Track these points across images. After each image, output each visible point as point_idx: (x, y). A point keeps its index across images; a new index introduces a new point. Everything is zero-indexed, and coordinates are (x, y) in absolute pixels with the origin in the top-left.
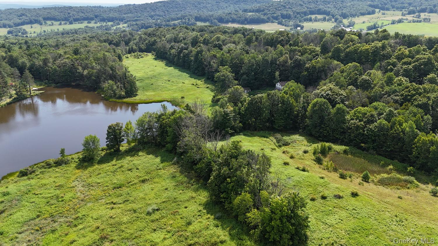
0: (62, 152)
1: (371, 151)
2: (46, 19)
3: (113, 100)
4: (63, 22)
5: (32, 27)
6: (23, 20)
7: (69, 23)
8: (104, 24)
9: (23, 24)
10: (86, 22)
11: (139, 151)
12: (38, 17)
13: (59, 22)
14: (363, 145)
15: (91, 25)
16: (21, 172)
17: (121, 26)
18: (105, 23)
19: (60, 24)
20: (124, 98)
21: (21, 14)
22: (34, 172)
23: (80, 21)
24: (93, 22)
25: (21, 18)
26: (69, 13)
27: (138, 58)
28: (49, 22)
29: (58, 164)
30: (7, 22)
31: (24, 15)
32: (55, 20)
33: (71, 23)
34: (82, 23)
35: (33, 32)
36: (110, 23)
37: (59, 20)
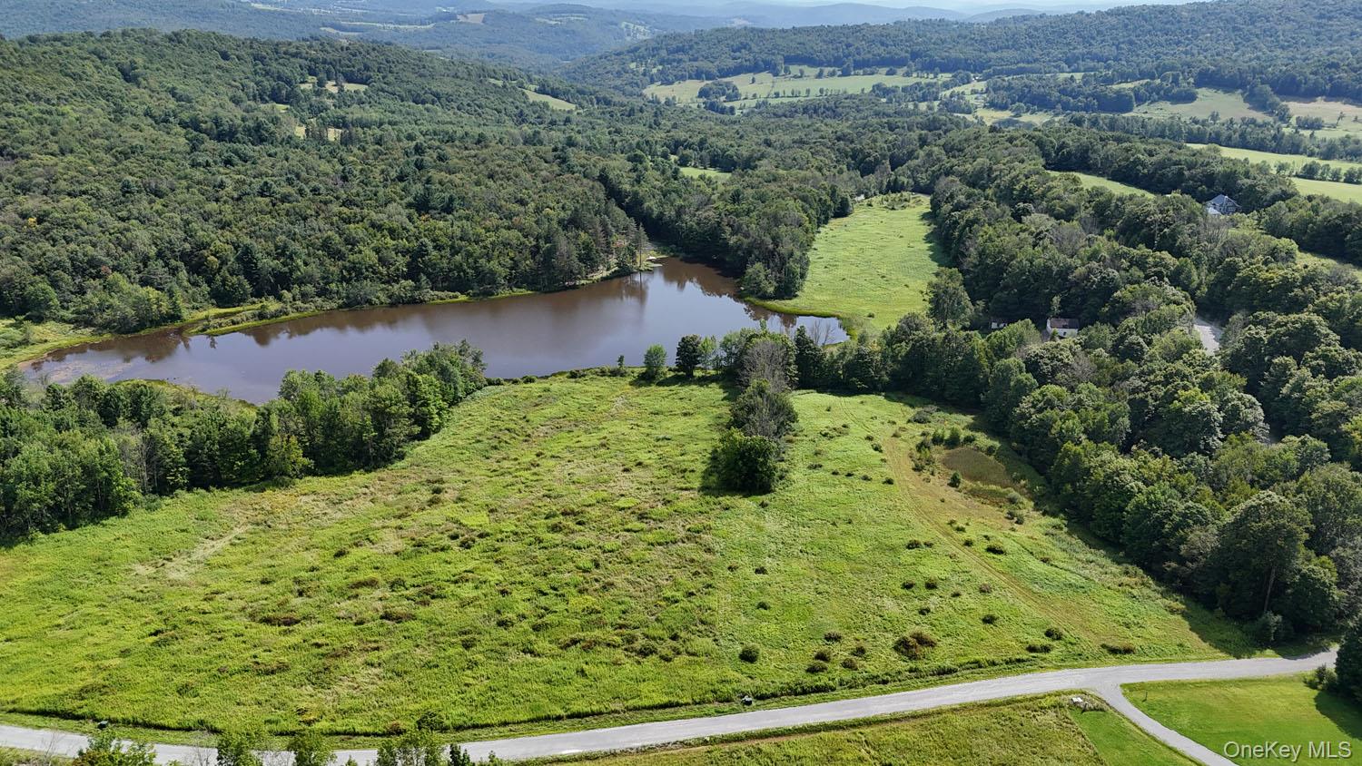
0: (621, 359)
1: (1024, 457)
2: (789, 60)
3: (752, 299)
4: (827, 70)
5: (753, 81)
6: (739, 61)
7: (840, 73)
8: (927, 79)
9: (737, 71)
10: (885, 70)
11: (712, 381)
12: (773, 54)
13: (817, 70)
14: (1015, 444)
15: (889, 82)
16: (571, 372)
17: (966, 89)
18: (931, 76)
19: (820, 76)
20: (770, 298)
21: (741, 43)
22: (584, 376)
23: (868, 66)
24: (901, 71)
25: (738, 54)
26: (848, 46)
27: (893, 209)
28: (795, 69)
29: (614, 373)
30: (703, 65)
31: (745, 48)
32: (811, 62)
33: (845, 74)
34: (872, 74)
35: (750, 96)
36: (946, 77)
37: (820, 64)
